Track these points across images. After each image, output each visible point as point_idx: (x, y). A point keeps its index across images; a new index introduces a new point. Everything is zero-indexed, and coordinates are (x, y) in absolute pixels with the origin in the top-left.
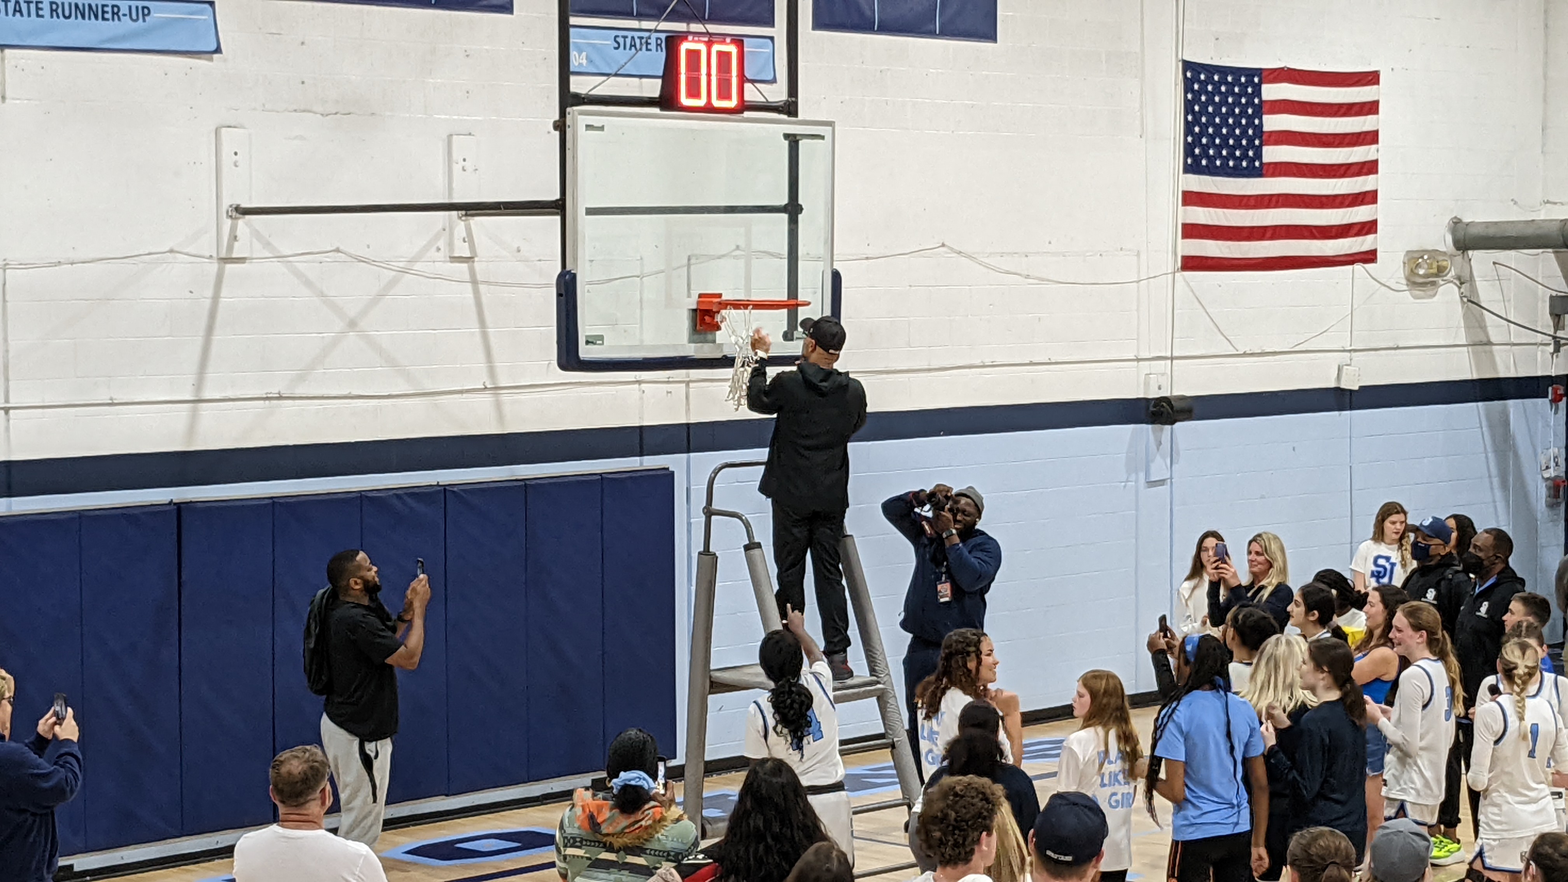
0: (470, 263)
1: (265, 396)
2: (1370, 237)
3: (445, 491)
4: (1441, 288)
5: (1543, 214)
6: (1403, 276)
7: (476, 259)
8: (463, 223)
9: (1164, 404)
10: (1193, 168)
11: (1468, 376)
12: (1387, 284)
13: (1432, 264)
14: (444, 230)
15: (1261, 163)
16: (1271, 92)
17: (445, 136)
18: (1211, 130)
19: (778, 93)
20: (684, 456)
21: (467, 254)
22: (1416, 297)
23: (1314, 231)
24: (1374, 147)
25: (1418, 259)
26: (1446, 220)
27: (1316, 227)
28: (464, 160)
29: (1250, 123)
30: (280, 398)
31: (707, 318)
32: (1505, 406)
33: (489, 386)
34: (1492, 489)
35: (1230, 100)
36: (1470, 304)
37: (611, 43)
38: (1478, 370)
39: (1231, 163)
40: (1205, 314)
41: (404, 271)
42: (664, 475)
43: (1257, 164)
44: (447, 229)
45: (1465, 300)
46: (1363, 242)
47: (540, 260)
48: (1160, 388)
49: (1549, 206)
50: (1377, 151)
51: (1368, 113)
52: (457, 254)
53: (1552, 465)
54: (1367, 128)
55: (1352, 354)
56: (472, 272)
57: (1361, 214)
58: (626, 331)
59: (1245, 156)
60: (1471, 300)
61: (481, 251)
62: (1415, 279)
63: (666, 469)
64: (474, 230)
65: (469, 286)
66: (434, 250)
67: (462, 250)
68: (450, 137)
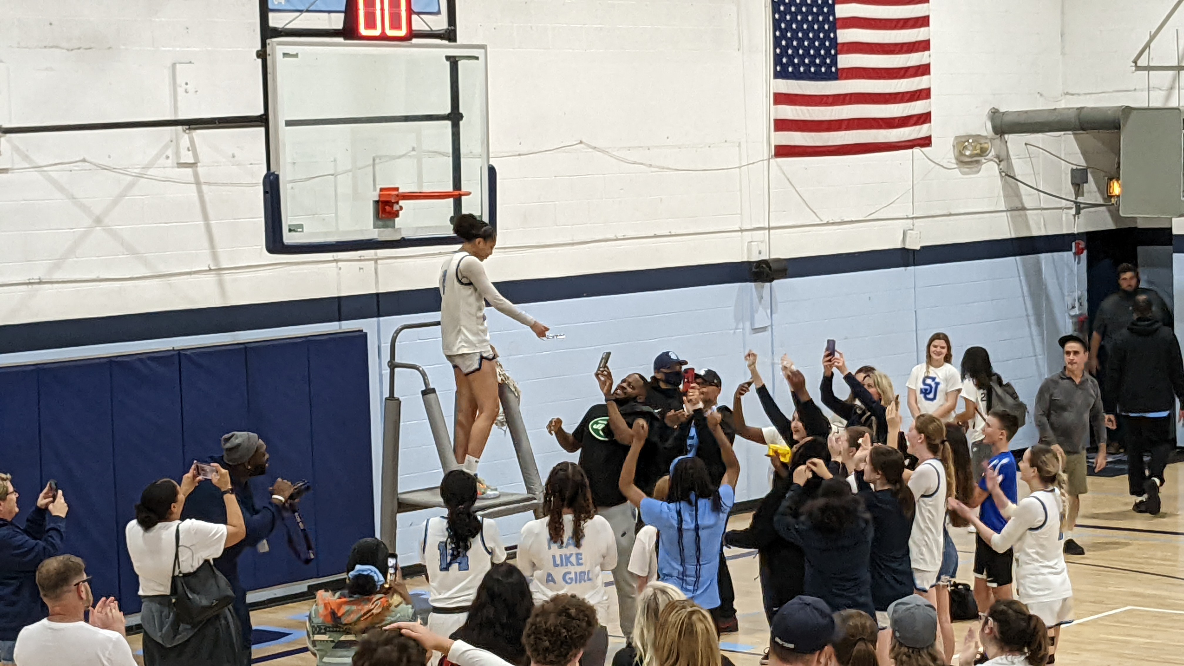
0: (194, 168)
1: (28, 281)
2: (926, 126)
3: (179, 354)
4: (983, 166)
5: (1063, 104)
6: (953, 156)
7: (199, 164)
8: (186, 136)
9: (764, 266)
10: (781, 74)
11: (1007, 236)
12: (941, 164)
13: (976, 147)
14: (172, 141)
15: (837, 69)
16: (843, 11)
17: (169, 64)
18: (795, 43)
19: (440, 23)
20: (375, 319)
21: (192, 161)
22: (964, 173)
23: (881, 123)
24: (927, 52)
25: (965, 142)
26: (987, 110)
27: (882, 119)
28: (187, 84)
29: (827, 37)
30: (40, 283)
31: (387, 208)
32: (1038, 260)
33: (213, 268)
34: (1029, 325)
35: (810, 18)
36: (1007, 177)
38: (1015, 230)
39: (812, 70)
40: (794, 191)
41: (140, 176)
42: (360, 336)
43: (833, 69)
44: (174, 141)
45: (1003, 174)
46: (920, 131)
47: (251, 164)
48: (760, 253)
49: (1068, 97)
50: (930, 56)
51: (921, 26)
52: (182, 161)
53: (1077, 304)
54: (921, 38)
55: (915, 221)
56: (196, 175)
57: (916, 108)
58: (324, 219)
59: (823, 63)
60: (1007, 175)
61: (202, 158)
62: (963, 158)
63: (361, 331)
64: (196, 141)
65: (193, 187)
66: (163, 158)
67: (187, 158)
68: (174, 66)
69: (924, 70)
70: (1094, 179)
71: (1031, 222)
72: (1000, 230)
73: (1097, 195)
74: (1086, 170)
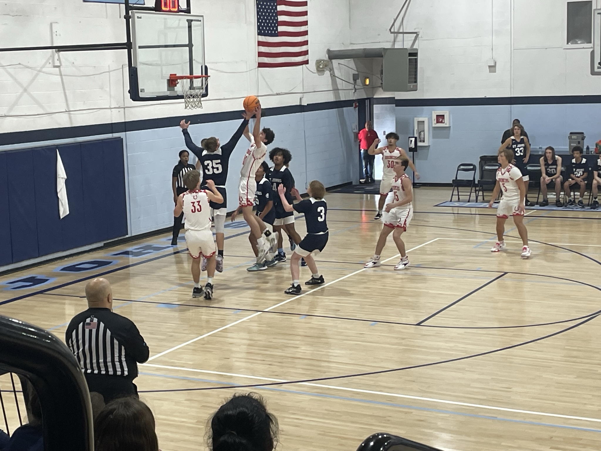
0: (59, 68)
2: (307, 56)
4: (326, 72)
5: (350, 48)
6: (316, 68)
7: (61, 66)
8: (57, 54)
10: (260, 33)
11: (333, 100)
12: (312, 71)
13: (323, 64)
14: (51, 56)
16: (280, 8)
17: (49, 23)
18: (264, 21)
21: (59, 65)
22: (319, 75)
23: (293, 54)
24: (307, 26)
25: (320, 62)
26: (326, 50)
28: (56, 32)
29: (275, 19)
32: (343, 110)
33: (67, 111)
34: (340, 137)
35: (269, 11)
38: (336, 98)
39: (270, 32)
40: (265, 81)
41: (40, 71)
42: (120, 140)
43: (276, 32)
45: (332, 76)
46: (305, 57)
47: (80, 67)
49: (352, 45)
50: (308, 27)
51: (304, 16)
52: (56, 65)
53: (355, 129)
54: (305, 20)
55: (304, 94)
56: (60, 70)
57: (303, 48)
58: (105, 91)
59: (273, 29)
60: (333, 76)
61: (63, 64)
62: (318, 69)
63: (120, 137)
64: (61, 56)
65: (59, 77)
66: (48, 63)
67: (57, 63)
68: (51, 24)
69: (305, 33)
70: (361, 79)
71: (341, 95)
72: (330, 98)
73: (361, 85)
74: (358, 74)
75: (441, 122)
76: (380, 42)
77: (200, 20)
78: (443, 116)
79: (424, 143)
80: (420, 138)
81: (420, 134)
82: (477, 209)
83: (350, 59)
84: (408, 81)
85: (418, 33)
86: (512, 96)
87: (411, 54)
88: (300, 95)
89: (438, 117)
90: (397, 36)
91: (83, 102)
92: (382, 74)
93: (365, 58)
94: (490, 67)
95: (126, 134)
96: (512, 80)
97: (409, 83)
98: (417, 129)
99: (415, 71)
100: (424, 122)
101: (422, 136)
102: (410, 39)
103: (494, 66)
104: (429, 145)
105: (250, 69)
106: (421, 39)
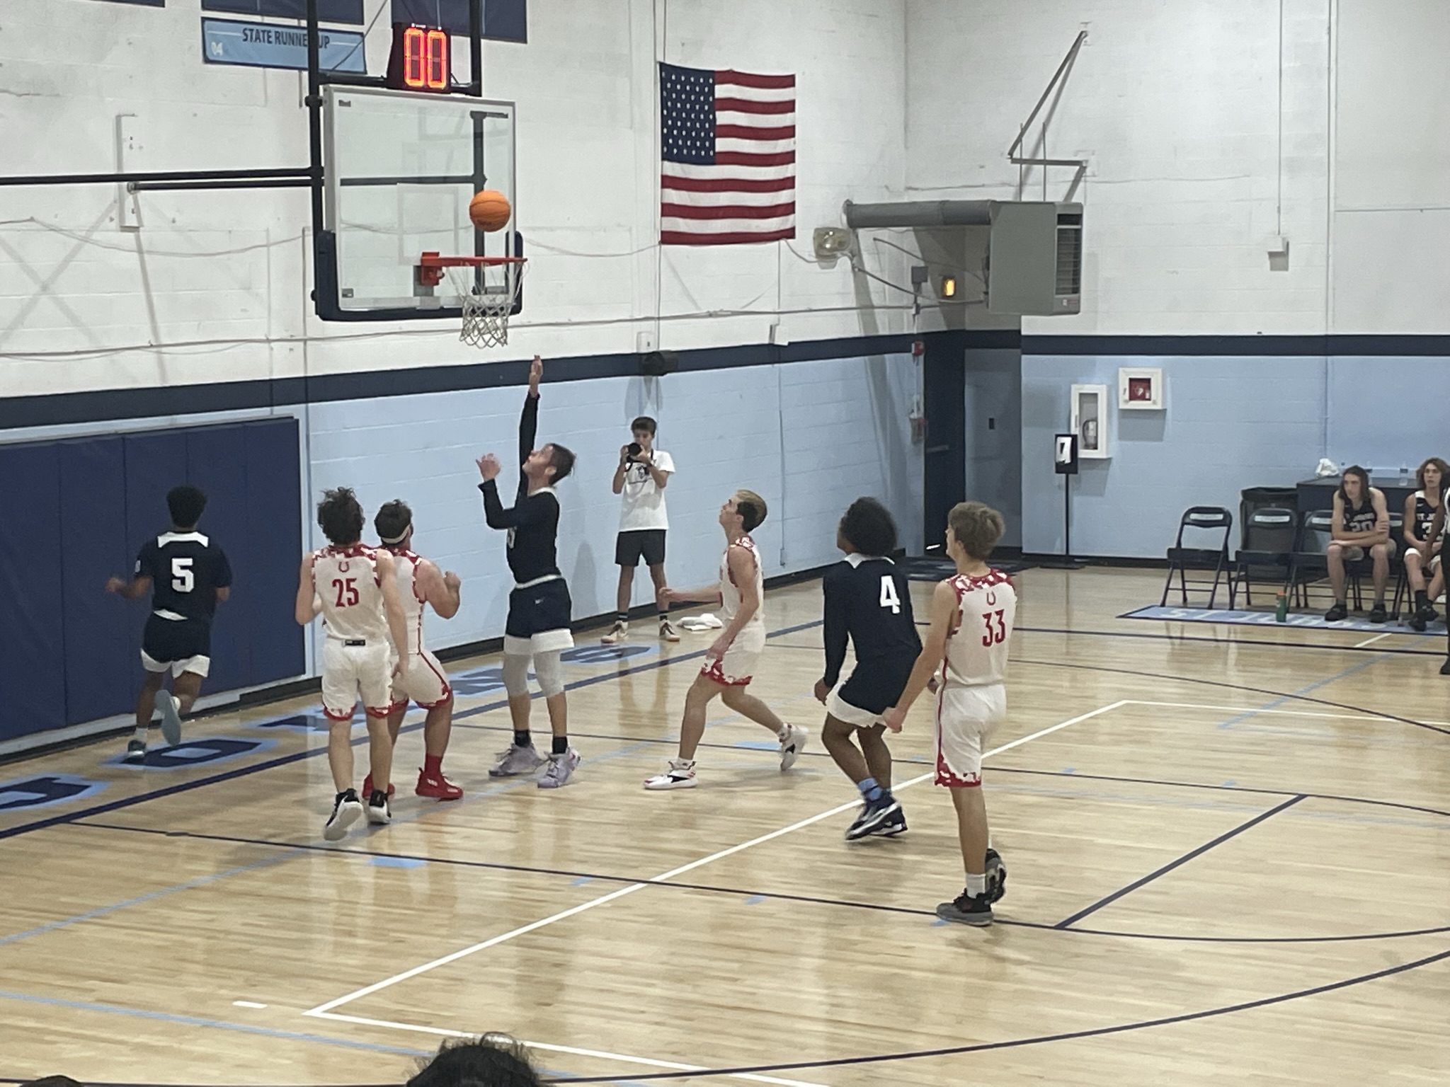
0: (136, 233)
2: (791, 217)
3: (124, 439)
4: (839, 261)
5: (906, 200)
6: (813, 248)
7: (141, 229)
8: (131, 196)
9: (654, 358)
10: (668, 156)
11: (857, 334)
12: (803, 256)
13: (834, 240)
14: (117, 199)
15: (713, 153)
16: (722, 91)
17: (115, 116)
18: (679, 123)
20: (304, 405)
21: (135, 224)
22: (823, 268)
23: (752, 211)
24: (793, 139)
25: (825, 235)
26: (842, 204)
27: (754, 207)
28: (130, 138)
29: (707, 118)
32: (884, 361)
33: (153, 344)
34: (875, 429)
35: (693, 98)
36: (858, 272)
37: (241, 35)
38: (865, 329)
39: (694, 151)
41: (85, 240)
42: (292, 422)
43: (711, 153)
44: (119, 199)
45: (856, 270)
46: (787, 220)
47: (191, 231)
48: (649, 344)
49: (910, 192)
50: (795, 143)
51: (789, 111)
52: (127, 224)
53: (915, 408)
54: (788, 123)
55: (782, 316)
56: (138, 240)
57: (782, 197)
58: (257, 294)
59: (703, 147)
60: (860, 270)
61: (145, 221)
62: (822, 252)
63: (292, 417)
64: (141, 202)
65: (136, 255)
66: (107, 220)
67: (131, 221)
68: (119, 118)
70: (932, 280)
71: (878, 322)
72: (852, 328)
73: (933, 295)
74: (925, 268)
75: (1143, 398)
76: (983, 186)
77: (505, 113)
78: (1146, 383)
79: (1095, 451)
80: (1085, 437)
81: (1085, 427)
82: (1233, 627)
83: (904, 229)
84: (1055, 287)
85: (1084, 165)
86: (1330, 333)
87: (1063, 219)
88: (772, 319)
89: (1133, 383)
90: (1028, 171)
91: (197, 323)
92: (987, 267)
93: (945, 227)
94: (1272, 255)
95: (307, 409)
96: (1331, 291)
97: (1057, 294)
98: (1077, 413)
99: (1074, 262)
100: (1096, 395)
101: (1091, 433)
102: (1062, 179)
103: (1284, 254)
104: (1109, 456)
105: (640, 248)
106: (1094, 179)
